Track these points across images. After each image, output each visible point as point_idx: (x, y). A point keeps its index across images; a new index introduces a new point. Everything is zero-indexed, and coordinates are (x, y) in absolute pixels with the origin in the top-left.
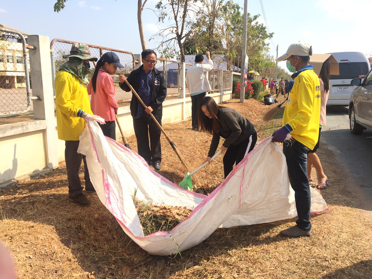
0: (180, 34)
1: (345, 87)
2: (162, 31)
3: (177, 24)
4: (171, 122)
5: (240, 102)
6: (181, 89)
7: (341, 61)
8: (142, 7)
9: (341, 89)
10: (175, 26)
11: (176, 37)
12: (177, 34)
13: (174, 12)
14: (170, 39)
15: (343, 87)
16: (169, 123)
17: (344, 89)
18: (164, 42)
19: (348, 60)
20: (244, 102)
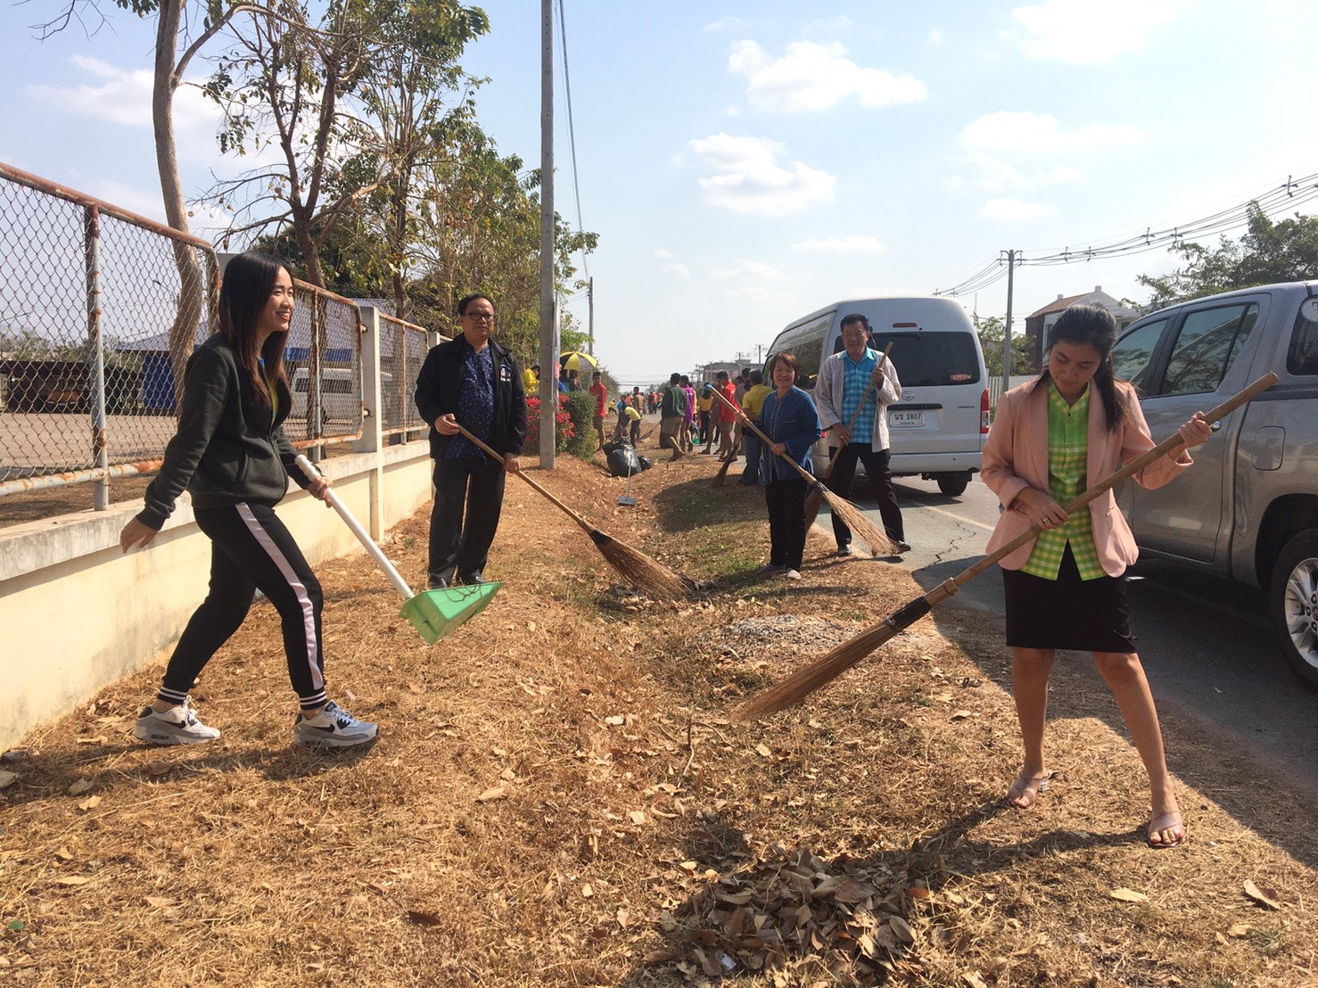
0: (304, 202)
1: (913, 413)
2: (229, 186)
3: (291, 165)
4: (339, 555)
5: (539, 468)
6: (366, 413)
7: (895, 326)
8: (172, 75)
9: (899, 421)
10: (286, 171)
11: (287, 214)
12: (294, 201)
13: (279, 117)
14: (260, 220)
15: (905, 414)
16: (331, 558)
17: (910, 421)
18: (232, 232)
19: (914, 325)
20: (555, 466)
